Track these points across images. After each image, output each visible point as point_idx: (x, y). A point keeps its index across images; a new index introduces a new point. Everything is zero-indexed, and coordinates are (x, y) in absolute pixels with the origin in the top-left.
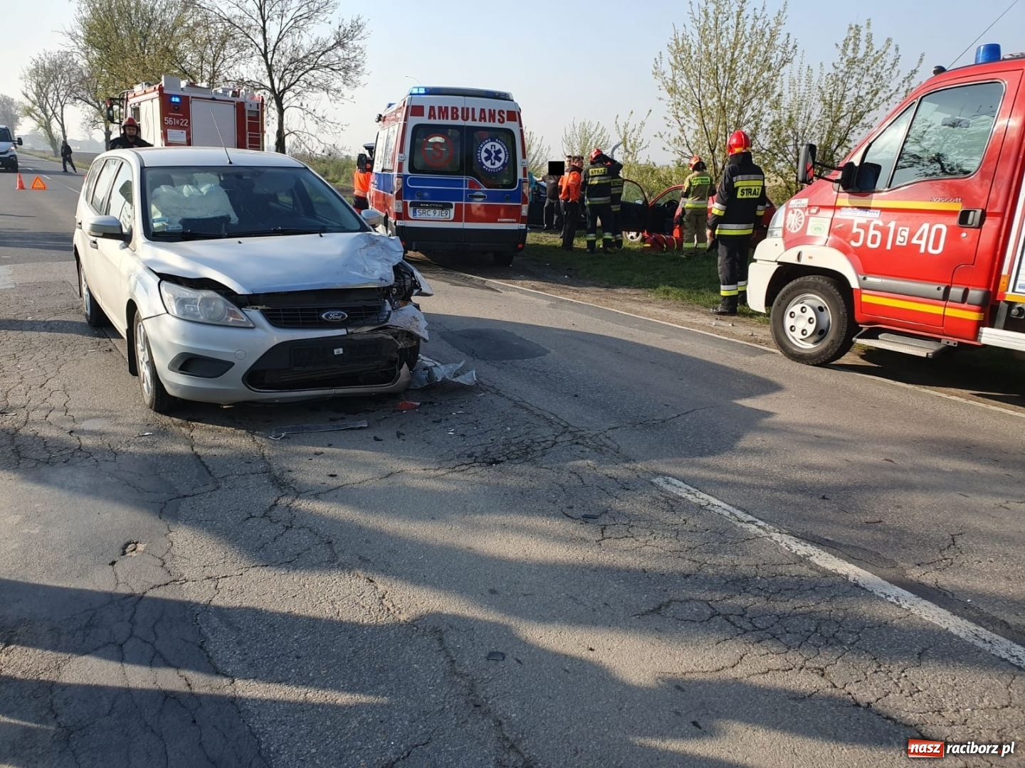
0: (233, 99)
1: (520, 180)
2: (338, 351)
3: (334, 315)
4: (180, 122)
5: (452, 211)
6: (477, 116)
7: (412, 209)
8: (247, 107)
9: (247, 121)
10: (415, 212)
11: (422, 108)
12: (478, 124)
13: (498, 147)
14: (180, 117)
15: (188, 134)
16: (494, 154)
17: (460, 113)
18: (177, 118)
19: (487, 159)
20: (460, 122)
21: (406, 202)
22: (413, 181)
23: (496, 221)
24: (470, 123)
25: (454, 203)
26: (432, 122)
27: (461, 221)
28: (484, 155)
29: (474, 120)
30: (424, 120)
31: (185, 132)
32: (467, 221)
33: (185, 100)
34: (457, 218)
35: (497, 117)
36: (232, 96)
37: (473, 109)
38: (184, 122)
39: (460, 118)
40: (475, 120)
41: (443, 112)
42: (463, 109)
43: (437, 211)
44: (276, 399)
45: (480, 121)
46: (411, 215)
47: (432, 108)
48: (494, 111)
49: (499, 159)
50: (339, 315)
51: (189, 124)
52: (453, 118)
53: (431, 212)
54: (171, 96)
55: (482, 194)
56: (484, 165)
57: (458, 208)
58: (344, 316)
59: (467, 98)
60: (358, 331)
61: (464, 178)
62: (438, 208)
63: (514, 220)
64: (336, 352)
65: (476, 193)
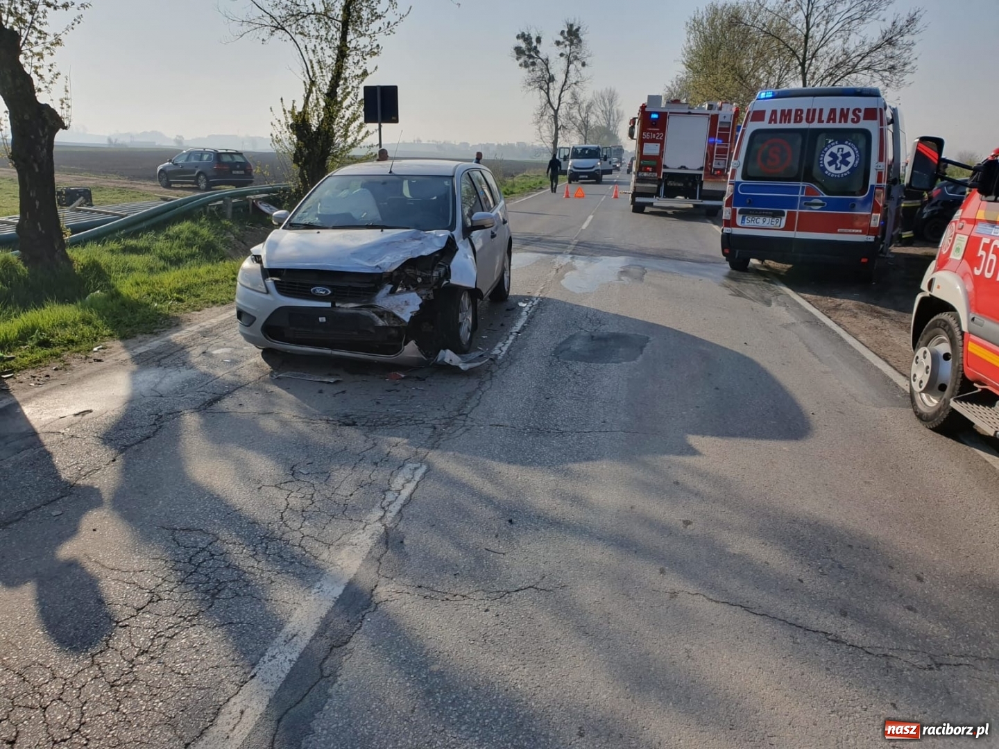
0: (709, 112)
1: (872, 186)
2: (323, 319)
3: (320, 291)
4: (656, 136)
5: (784, 220)
6: (825, 117)
7: (741, 216)
8: (720, 119)
9: (718, 132)
10: (743, 219)
11: (763, 112)
12: (825, 125)
13: (847, 149)
14: (657, 131)
15: (662, 147)
16: (840, 158)
17: (804, 116)
18: (654, 132)
19: (830, 163)
20: (804, 125)
21: (736, 209)
22: (744, 188)
23: (835, 232)
24: (815, 125)
25: (786, 211)
26: (773, 126)
27: (793, 230)
28: (827, 159)
29: (820, 121)
30: (764, 125)
31: (659, 145)
32: (798, 230)
33: (663, 116)
34: (789, 227)
35: (851, 116)
36: (708, 109)
37: (821, 110)
38: (659, 137)
39: (804, 121)
40: (823, 122)
41: (786, 115)
42: (809, 110)
43: (768, 219)
44: (289, 350)
45: (828, 122)
46: (739, 222)
47: (774, 112)
48: (848, 110)
49: (847, 164)
50: (324, 291)
51: (664, 137)
52: (796, 121)
53: (760, 220)
54: (651, 113)
55: (820, 202)
56: (826, 170)
57: (791, 217)
58: (327, 292)
59: (816, 98)
60: (345, 306)
61: (801, 184)
62: (768, 215)
63: (861, 231)
64: (320, 319)
65: (814, 201)
